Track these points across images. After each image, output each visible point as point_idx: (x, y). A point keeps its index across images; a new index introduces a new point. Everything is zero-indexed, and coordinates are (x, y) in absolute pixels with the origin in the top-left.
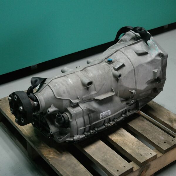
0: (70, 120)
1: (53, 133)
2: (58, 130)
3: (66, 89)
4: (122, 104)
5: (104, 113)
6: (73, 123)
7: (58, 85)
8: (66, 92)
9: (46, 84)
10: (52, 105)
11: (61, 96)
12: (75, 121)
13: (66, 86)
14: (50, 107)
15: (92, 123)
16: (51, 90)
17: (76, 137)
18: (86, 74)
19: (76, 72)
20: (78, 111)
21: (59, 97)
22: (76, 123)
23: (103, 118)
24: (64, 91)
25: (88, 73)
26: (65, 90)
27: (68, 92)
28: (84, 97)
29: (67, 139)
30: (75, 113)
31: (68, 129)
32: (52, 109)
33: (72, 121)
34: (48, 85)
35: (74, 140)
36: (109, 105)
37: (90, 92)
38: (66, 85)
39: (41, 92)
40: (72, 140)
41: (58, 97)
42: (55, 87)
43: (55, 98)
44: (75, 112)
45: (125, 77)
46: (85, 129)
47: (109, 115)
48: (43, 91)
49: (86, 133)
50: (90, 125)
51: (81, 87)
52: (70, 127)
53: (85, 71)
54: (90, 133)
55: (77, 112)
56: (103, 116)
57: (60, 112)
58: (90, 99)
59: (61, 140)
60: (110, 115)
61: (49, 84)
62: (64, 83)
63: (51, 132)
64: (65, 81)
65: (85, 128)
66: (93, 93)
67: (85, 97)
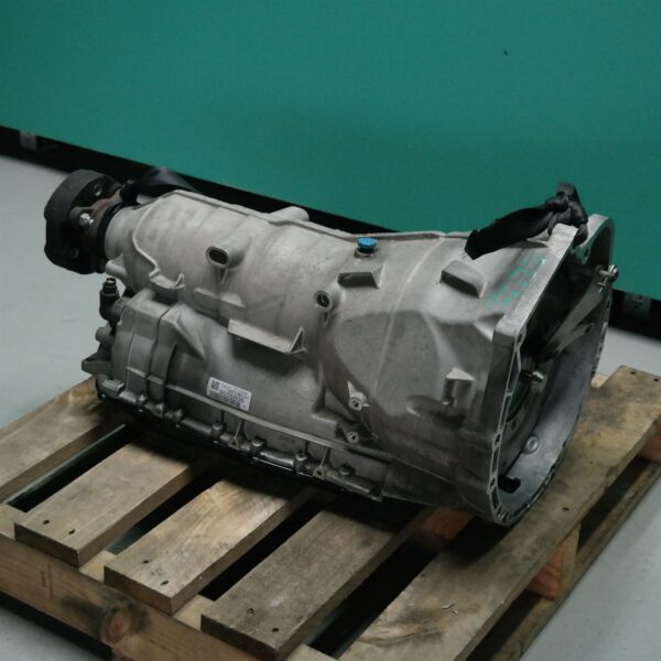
4: (315, 416)
5: (225, 386)
8: (158, 239)
13: (172, 225)
15: (175, 384)
23: (216, 398)
36: (260, 376)
45: (350, 320)
47: (241, 407)
56: (218, 392)
60: (245, 412)
66: (231, 299)
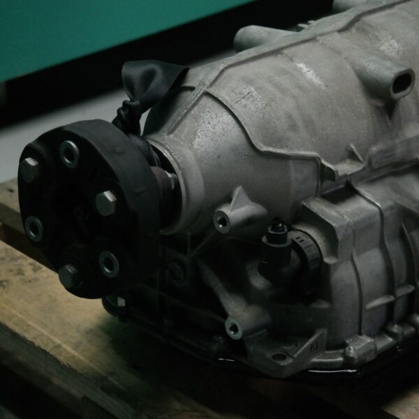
0: (326, 260)
1: (246, 334)
2: (266, 319)
3: (298, 107)
6: (342, 275)
7: (258, 89)
9: (198, 92)
10: (238, 191)
11: (280, 141)
12: (350, 264)
14: (228, 200)
16: (230, 117)
17: (359, 346)
18: (367, 42)
19: (321, 35)
20: (362, 216)
21: (271, 149)
22: (353, 274)
24: (290, 117)
25: (376, 37)
26: (296, 115)
27: (309, 123)
28: (374, 149)
29: (315, 360)
30: (348, 225)
31: (315, 305)
32: (238, 210)
33: (335, 265)
34: (207, 94)
35: (348, 362)
37: (400, 128)
38: (296, 91)
39: (180, 127)
40: (341, 359)
41: (264, 148)
42: (244, 101)
43: (252, 153)
44: (348, 219)
46: (390, 306)
48: (188, 122)
49: (396, 329)
50: (411, 289)
51: (361, 101)
52: (328, 297)
53: (362, 30)
54: (412, 329)
55: (355, 220)
57: (283, 223)
58: (397, 165)
59: (290, 361)
61: (211, 91)
62: (284, 81)
63: (234, 328)
64: (284, 72)
65: (391, 298)
67: (381, 152)
